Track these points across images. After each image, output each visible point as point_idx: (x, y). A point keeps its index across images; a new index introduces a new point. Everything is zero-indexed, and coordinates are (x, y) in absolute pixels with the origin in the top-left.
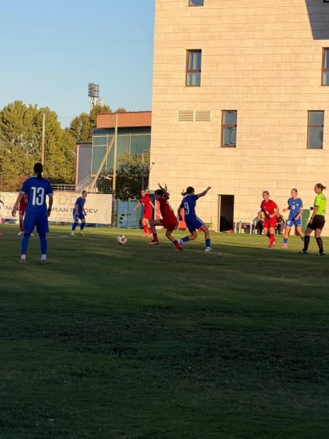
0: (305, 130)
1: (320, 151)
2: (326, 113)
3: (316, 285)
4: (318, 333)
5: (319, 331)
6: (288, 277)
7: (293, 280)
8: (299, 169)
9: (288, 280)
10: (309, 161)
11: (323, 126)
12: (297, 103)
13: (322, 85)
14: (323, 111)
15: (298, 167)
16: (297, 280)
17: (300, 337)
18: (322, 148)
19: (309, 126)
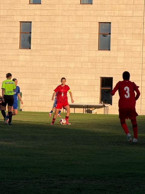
0: (18, 35)
1: (29, 50)
2: (32, 23)
3: (26, 146)
4: (27, 181)
5: (27, 180)
6: (6, 141)
7: (10, 143)
8: (14, 64)
9: (5, 143)
10: (21, 58)
11: (31, 33)
12: (12, 16)
13: (30, 3)
14: (31, 22)
15: (13, 62)
16: (12, 143)
17: (14, 184)
18: (30, 49)
19: (21, 33)
